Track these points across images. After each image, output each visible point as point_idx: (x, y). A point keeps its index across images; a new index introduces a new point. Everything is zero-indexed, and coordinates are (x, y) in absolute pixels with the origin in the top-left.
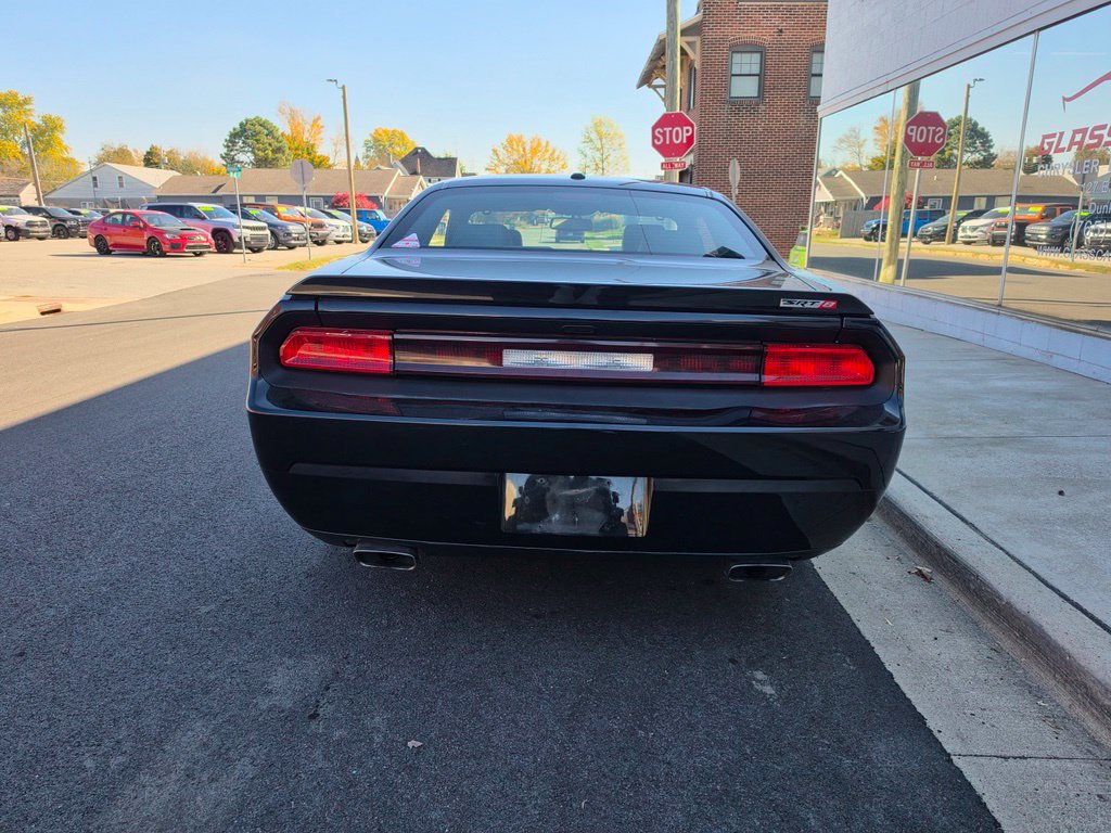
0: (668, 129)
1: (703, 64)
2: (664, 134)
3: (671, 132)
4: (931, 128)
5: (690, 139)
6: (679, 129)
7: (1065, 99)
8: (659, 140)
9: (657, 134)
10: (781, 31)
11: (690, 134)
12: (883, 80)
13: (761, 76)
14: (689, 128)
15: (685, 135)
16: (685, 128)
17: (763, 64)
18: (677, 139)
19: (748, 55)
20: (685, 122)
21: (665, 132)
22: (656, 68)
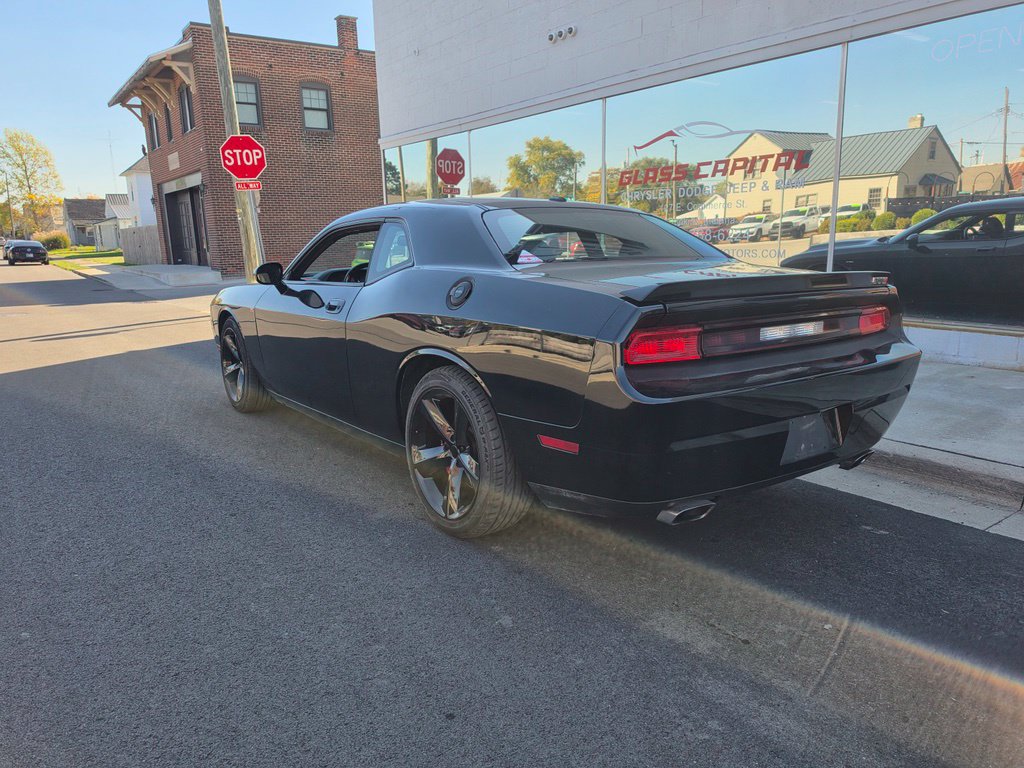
0: (237, 151)
1: (200, 89)
2: (234, 155)
3: (241, 154)
4: (454, 162)
5: (261, 161)
6: (249, 152)
7: (636, 148)
8: (230, 161)
9: (227, 155)
10: (271, 66)
11: (259, 157)
12: (457, 122)
13: (259, 105)
14: (258, 151)
15: (256, 157)
16: (255, 151)
17: (258, 93)
18: (248, 161)
19: (244, 85)
20: (252, 146)
21: (235, 154)
22: (136, 88)
